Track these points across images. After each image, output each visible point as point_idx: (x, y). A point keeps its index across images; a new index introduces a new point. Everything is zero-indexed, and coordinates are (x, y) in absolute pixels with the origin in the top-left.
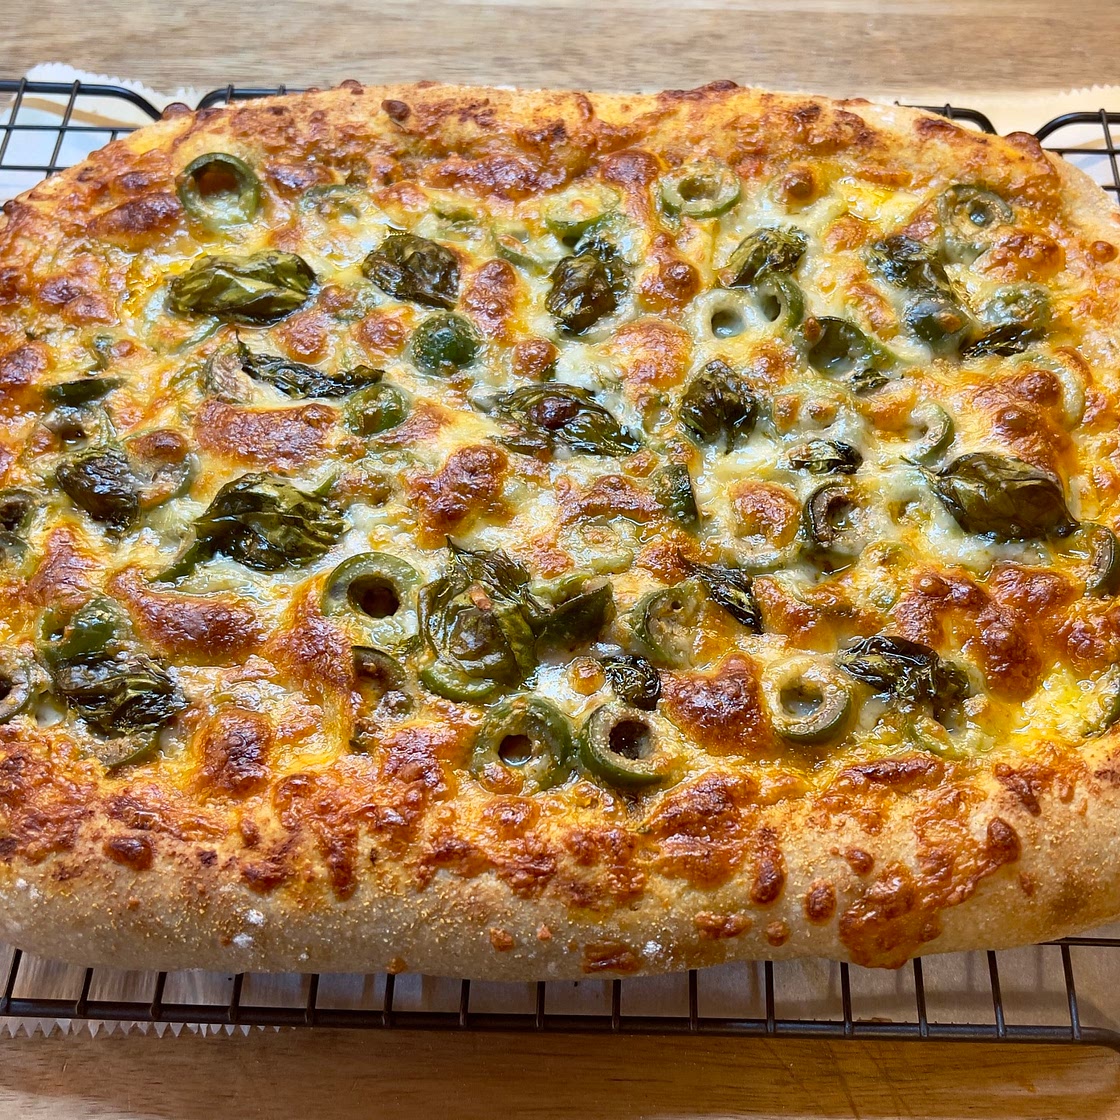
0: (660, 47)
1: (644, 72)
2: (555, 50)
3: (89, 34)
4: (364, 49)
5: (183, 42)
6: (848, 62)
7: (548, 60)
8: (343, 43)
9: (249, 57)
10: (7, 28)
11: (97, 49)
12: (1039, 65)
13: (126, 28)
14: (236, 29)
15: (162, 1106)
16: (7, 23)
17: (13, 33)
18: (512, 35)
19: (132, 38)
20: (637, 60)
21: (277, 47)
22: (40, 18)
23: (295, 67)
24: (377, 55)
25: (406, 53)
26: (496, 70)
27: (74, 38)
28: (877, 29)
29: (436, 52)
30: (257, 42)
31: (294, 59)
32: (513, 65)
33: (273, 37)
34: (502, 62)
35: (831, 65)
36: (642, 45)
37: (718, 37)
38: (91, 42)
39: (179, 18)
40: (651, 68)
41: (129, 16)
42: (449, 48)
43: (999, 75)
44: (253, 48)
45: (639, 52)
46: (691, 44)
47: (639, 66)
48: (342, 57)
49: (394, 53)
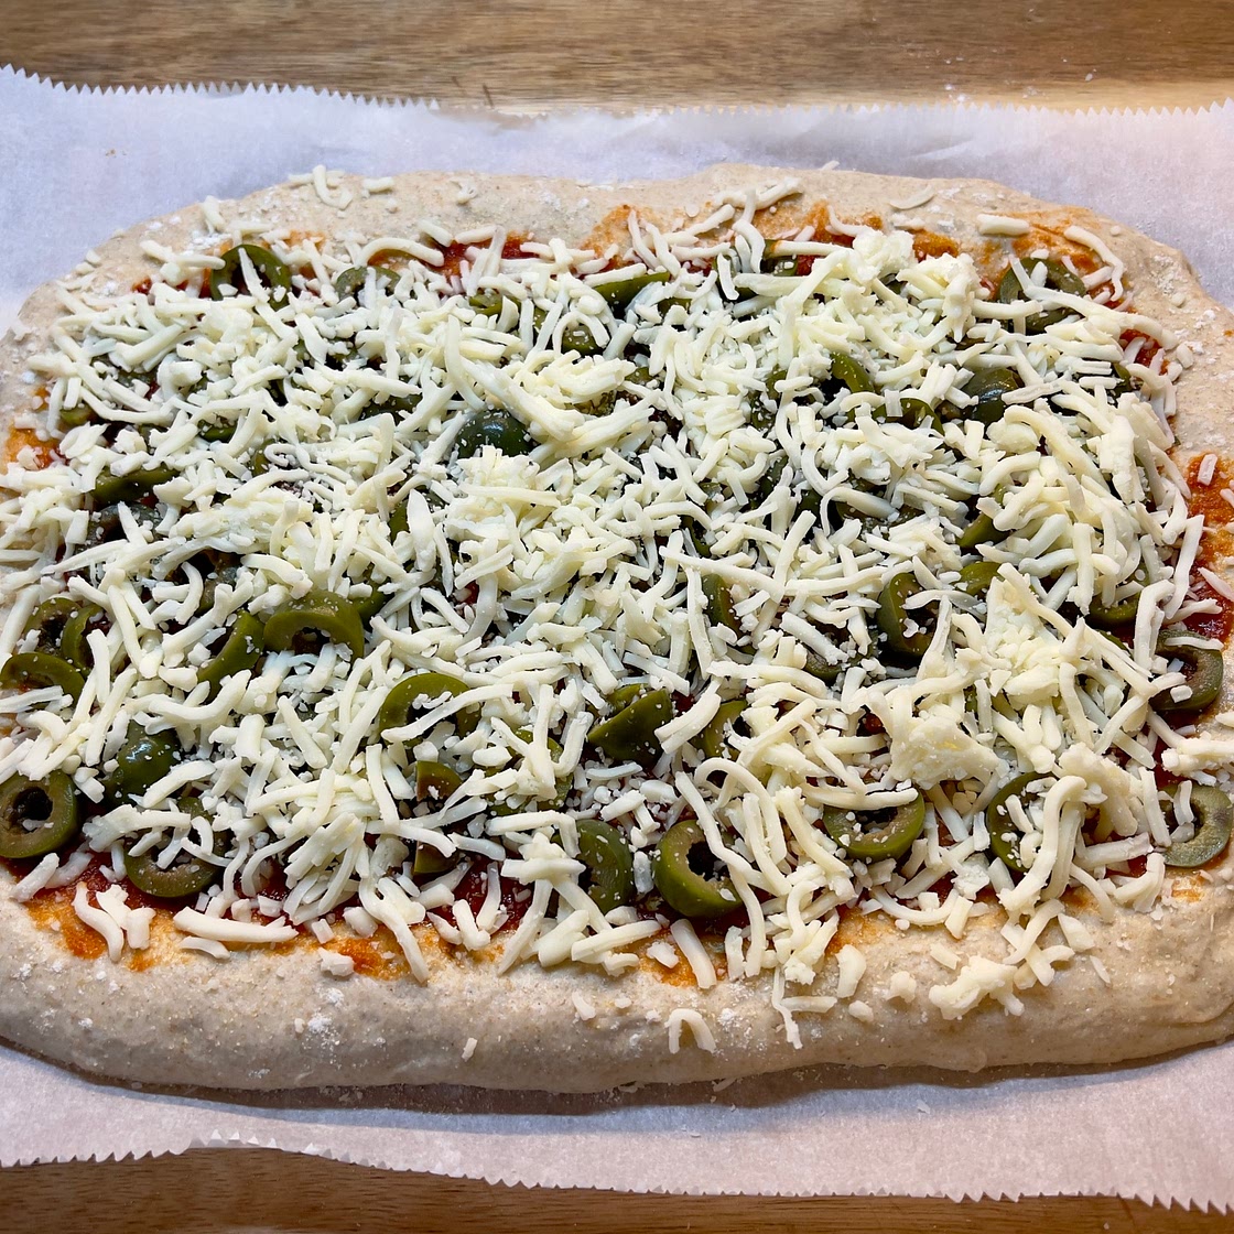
0: (809, 38)
1: (793, 65)
2: (696, 42)
3: (196, 28)
4: (491, 43)
5: (296, 36)
6: (1012, 52)
7: (689, 53)
8: (468, 37)
9: (369, 52)
10: (105, 23)
11: (206, 45)
12: (1218, 52)
13: (235, 22)
14: (351, 22)
15: (386, 1203)
16: (106, 17)
17: (113, 28)
18: (648, 26)
19: (242, 33)
20: (786, 52)
21: (397, 40)
22: (141, 11)
23: (420, 63)
24: (505, 49)
25: (538, 46)
26: (634, 64)
27: (181, 33)
28: (1039, 15)
29: (569, 45)
30: (376, 36)
31: (416, 54)
32: (650, 59)
33: (392, 30)
34: (640, 55)
35: (994, 56)
36: (788, 35)
37: (870, 26)
38: (199, 37)
39: (290, 11)
40: (801, 61)
41: (237, 8)
42: (581, 41)
43: (1175, 65)
44: (373, 42)
45: (787, 43)
46: (842, 34)
47: (788, 59)
48: (469, 51)
49: (523, 47)
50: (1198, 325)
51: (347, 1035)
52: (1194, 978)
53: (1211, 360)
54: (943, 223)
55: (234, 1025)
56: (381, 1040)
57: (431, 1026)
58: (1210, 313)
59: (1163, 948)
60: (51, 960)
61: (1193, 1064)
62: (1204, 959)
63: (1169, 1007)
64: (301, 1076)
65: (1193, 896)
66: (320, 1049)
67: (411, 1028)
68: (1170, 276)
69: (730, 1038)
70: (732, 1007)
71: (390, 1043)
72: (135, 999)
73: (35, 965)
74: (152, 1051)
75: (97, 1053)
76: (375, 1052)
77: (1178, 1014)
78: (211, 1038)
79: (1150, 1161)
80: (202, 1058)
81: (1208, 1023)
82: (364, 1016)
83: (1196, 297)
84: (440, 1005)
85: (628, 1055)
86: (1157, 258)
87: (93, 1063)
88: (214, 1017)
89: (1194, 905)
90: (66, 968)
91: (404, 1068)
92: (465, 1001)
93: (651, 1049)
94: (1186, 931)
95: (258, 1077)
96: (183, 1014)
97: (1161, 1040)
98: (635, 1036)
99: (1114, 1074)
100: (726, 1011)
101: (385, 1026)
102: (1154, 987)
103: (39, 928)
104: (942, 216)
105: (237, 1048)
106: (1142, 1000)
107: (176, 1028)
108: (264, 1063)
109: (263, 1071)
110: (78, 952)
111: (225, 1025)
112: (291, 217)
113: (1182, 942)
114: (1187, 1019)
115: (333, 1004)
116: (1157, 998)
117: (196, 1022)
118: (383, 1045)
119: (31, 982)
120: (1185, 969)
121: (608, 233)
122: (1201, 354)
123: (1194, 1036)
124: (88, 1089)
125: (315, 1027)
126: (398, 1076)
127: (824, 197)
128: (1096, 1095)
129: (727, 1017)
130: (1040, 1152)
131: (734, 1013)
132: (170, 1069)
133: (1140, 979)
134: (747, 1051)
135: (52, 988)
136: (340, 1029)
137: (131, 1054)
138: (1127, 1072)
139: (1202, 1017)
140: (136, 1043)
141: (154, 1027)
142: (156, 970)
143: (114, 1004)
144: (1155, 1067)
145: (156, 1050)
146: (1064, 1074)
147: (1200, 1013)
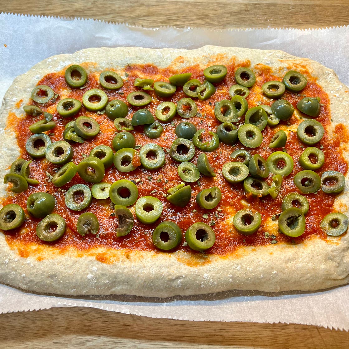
0: (231, 14)
1: (226, 21)
2: (200, 14)
3: (64, 9)
4: (144, 14)
5: (91, 12)
6: (286, 18)
7: (198, 17)
8: (138, 12)
9: (111, 16)
10: (40, 8)
11: (66, 14)
12: (341, 19)
13: (75, 8)
14: (107, 8)
15: (108, 329)
16: (40, 6)
17: (42, 9)
18: (187, 10)
19: (76, 11)
20: (224, 17)
21: (118, 13)
22: (49, 5)
23: (124, 19)
24: (148, 15)
25: (157, 15)
26: (183, 20)
27: (60, 11)
28: (293, 9)
29: (166, 15)
30: (113, 12)
31: (124, 17)
32: (188, 19)
33: (117, 10)
34: (185, 18)
35: (281, 19)
36: (225, 13)
37: (247, 11)
38: (65, 12)
39: (90, 5)
40: (229, 19)
41: (75, 4)
42: (169, 14)
43: (330, 22)
44: (112, 13)
45: (225, 15)
46: (239, 13)
47: (225, 19)
48: (138, 16)
49: (153, 15)
50: (338, 90)
51: (98, 280)
52: (338, 267)
53: (341, 99)
54: (267, 62)
55: (66, 276)
56: (107, 281)
57: (122, 277)
58: (341, 87)
59: (329, 258)
60: (14, 258)
61: (338, 291)
62: (340, 261)
63: (331, 274)
64: (85, 291)
65: (337, 244)
66: (90, 284)
67: (116, 278)
68: (330, 77)
69: (206, 282)
70: (207, 273)
71: (110, 282)
72: (38, 269)
73: (10, 260)
74: (42, 283)
75: (27, 284)
76: (105, 285)
77: (333, 277)
78: (59, 280)
79: (326, 317)
80: (57, 286)
81: (342, 279)
82: (103, 274)
83: (337, 82)
84: (124, 271)
85: (177, 286)
86: (326, 72)
87: (25, 287)
88: (60, 274)
89: (338, 246)
90: (19, 260)
91: (113, 289)
92: (132, 270)
93: (184, 285)
94: (335, 253)
95: (72, 292)
96: (52, 273)
97: (329, 284)
98: (180, 281)
99: (316, 293)
100: (205, 274)
101: (109, 277)
102: (326, 269)
103: (11, 250)
104: (267, 60)
105: (67, 283)
106: (323, 272)
107: (50, 277)
108: (74, 287)
109: (74, 290)
110: (22, 256)
111: (63, 276)
112: (88, 58)
113: (335, 257)
114: (336, 278)
115: (94, 271)
116: (327, 272)
117: (55, 275)
118: (108, 283)
119: (8, 264)
120: (335, 264)
121: (175, 63)
122: (338, 97)
123: (338, 283)
124: (24, 294)
125: (89, 277)
126: (112, 292)
127: (235, 55)
128: (310, 299)
129: (205, 276)
130: (295, 313)
131: (208, 275)
132: (47, 289)
133: (323, 266)
134: (211, 285)
135: (14, 266)
136: (96, 278)
137: (36, 284)
138: (319, 293)
139: (340, 278)
140: (38, 281)
141: (43, 276)
142: (44, 261)
143: (32, 270)
144: (327, 291)
145: (44, 283)
146: (301, 293)
147: (340, 277)
